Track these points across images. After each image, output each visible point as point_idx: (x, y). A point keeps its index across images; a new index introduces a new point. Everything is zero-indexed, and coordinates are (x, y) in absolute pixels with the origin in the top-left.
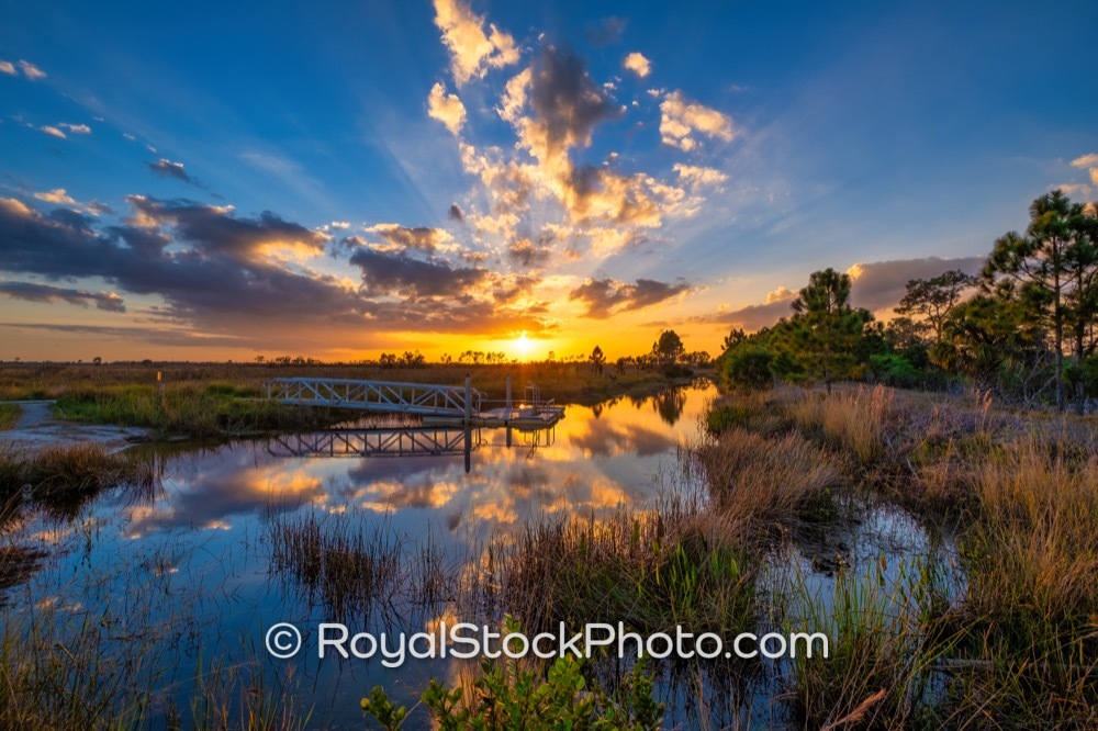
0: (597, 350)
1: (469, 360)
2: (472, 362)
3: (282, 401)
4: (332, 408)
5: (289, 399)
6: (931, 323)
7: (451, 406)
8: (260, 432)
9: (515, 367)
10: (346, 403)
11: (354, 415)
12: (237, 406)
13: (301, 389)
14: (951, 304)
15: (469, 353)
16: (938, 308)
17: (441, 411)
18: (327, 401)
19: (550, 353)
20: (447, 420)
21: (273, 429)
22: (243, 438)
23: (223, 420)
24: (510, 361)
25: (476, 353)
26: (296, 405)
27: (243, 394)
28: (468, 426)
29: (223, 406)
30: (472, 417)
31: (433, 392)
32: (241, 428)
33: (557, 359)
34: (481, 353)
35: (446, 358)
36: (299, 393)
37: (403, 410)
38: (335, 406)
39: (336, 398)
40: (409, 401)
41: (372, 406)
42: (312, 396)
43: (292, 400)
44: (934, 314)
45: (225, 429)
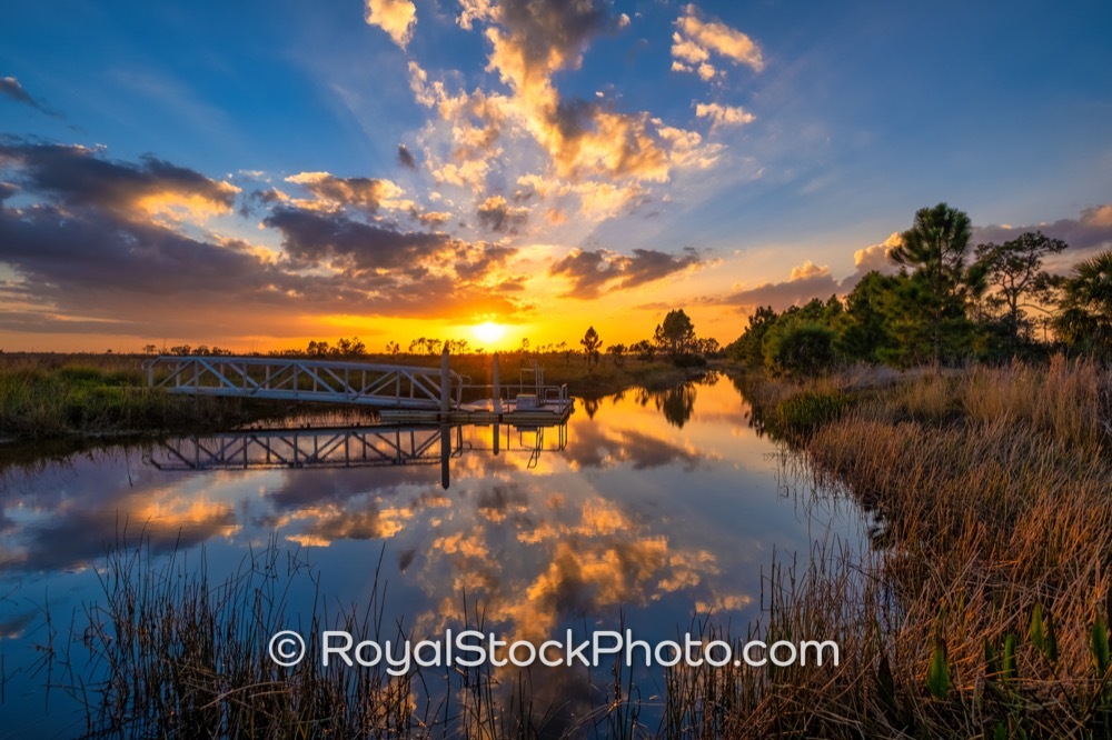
0: (591, 332)
1: (422, 350)
2: (425, 351)
3: (169, 390)
4: (243, 398)
5: (179, 387)
6: (1004, 297)
7: (419, 394)
8: (134, 432)
9: (480, 358)
10: (265, 392)
11: (276, 409)
12: (100, 395)
13: (198, 374)
14: (1029, 273)
15: (422, 340)
16: (1013, 279)
17: (405, 402)
18: (238, 389)
19: (524, 340)
20: (415, 414)
21: (154, 427)
22: (107, 442)
23: (75, 415)
24: (473, 351)
25: (430, 341)
26: (191, 396)
27: (111, 381)
28: (444, 423)
29: (80, 395)
30: (451, 409)
31: (395, 373)
32: (104, 426)
33: (531, 349)
34: (436, 341)
35: (392, 347)
36: (196, 378)
37: (350, 401)
38: (249, 395)
39: (249, 385)
40: (358, 389)
41: (304, 395)
42: (216, 382)
43: (187, 388)
44: (1008, 285)
45: (78, 427)
